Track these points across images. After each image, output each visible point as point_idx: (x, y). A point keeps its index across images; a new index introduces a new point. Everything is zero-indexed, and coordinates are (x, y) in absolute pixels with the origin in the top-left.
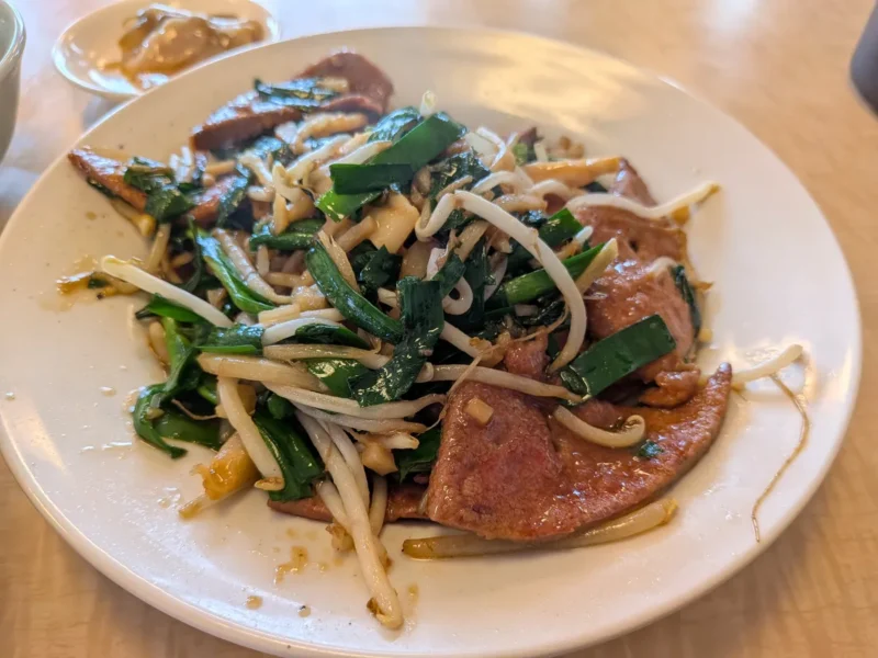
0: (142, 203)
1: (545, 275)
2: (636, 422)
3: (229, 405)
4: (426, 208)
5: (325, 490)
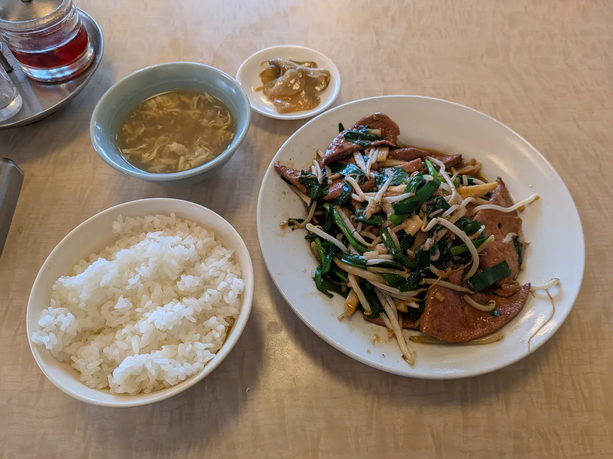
0: (305, 191)
1: (466, 246)
2: (492, 303)
3: (353, 283)
4: (425, 219)
5: (383, 315)
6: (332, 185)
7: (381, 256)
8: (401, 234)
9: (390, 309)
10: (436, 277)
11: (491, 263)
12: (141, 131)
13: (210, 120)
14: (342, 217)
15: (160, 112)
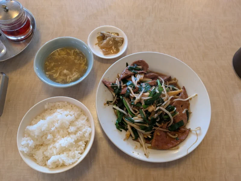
0: (113, 91)
1: (169, 116)
2: (176, 135)
3: (129, 127)
4: (155, 106)
5: (139, 138)
6: (123, 89)
7: (139, 119)
8: (146, 112)
9: (141, 137)
10: (158, 127)
11: (178, 121)
12: (52, 64)
13: (78, 61)
14: (126, 102)
15: (60, 56)
